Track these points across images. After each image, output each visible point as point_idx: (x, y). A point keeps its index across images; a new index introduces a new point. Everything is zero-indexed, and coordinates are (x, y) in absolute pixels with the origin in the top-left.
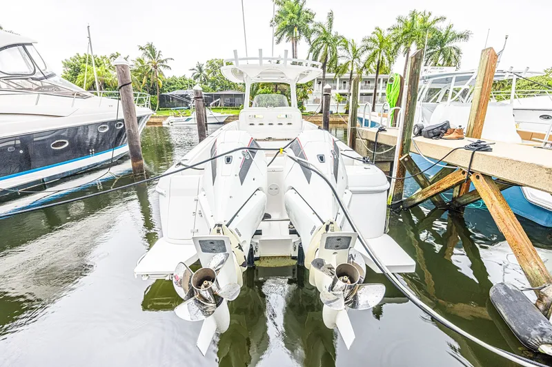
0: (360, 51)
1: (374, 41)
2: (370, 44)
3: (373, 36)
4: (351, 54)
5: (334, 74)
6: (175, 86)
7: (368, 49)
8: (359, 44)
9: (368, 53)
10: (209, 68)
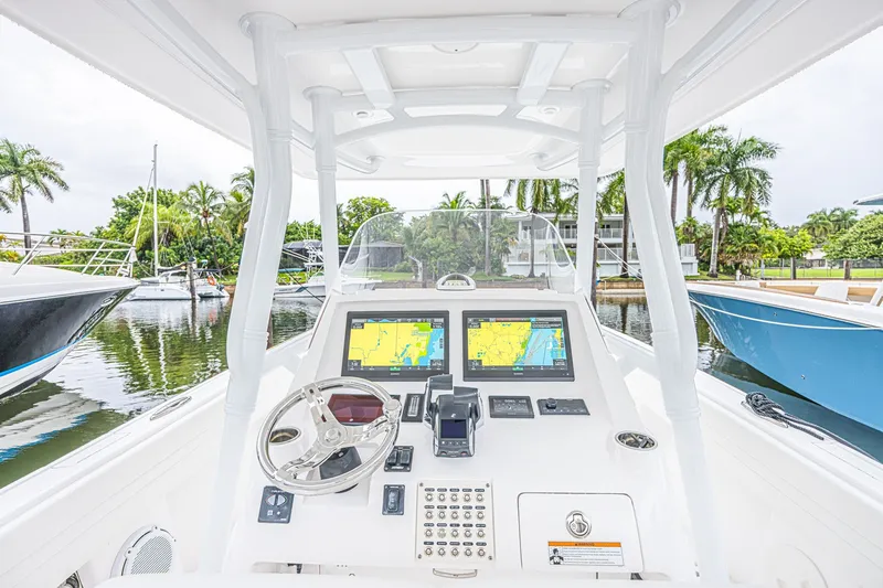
6: (296, 236)
10: (351, 211)
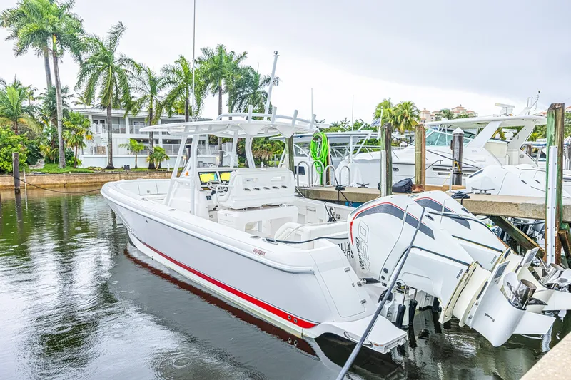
0: (160, 84)
1: (179, 74)
2: (173, 77)
3: (175, 66)
4: (149, 86)
5: (124, 112)
7: (171, 82)
8: (158, 74)
9: (169, 89)
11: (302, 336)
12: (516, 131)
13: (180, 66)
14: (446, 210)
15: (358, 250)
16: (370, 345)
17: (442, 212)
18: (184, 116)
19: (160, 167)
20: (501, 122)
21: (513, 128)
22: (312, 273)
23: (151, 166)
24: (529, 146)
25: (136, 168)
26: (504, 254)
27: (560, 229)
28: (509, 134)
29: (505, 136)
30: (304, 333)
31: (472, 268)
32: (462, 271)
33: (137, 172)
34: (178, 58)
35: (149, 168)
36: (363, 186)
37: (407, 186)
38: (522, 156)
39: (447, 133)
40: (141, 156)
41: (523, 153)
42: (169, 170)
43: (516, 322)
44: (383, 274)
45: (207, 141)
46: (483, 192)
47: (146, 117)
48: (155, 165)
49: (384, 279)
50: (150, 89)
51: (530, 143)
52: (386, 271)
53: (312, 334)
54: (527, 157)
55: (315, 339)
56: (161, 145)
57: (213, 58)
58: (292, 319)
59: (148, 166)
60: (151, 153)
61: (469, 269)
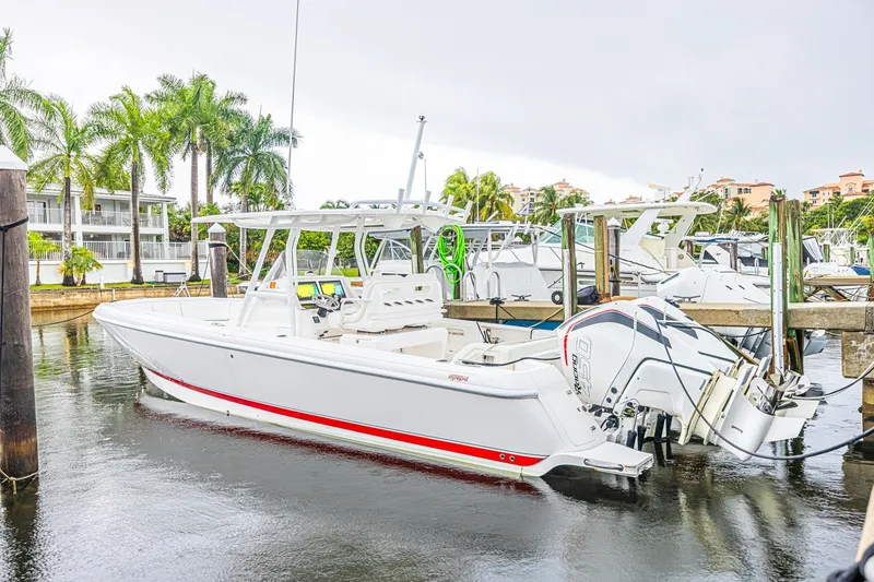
1: (119, 118)
2: (110, 123)
3: (113, 105)
4: (63, 139)
7: (103, 132)
11: (522, 476)
12: (671, 221)
13: (121, 105)
14: (668, 318)
15: (575, 370)
16: (621, 469)
17: (665, 321)
18: (130, 193)
19: (83, 283)
20: (659, 210)
21: (668, 218)
22: (535, 396)
23: (68, 282)
24: (689, 242)
25: (38, 284)
26: (737, 365)
27: (788, 337)
28: (663, 226)
29: (659, 228)
30: (524, 473)
31: (715, 377)
32: (705, 381)
33: (42, 291)
34: (118, 91)
35: (64, 285)
36: (522, 298)
37: (593, 296)
38: (681, 257)
39: (586, 225)
40: (47, 262)
41: (684, 252)
42: (102, 287)
43: (766, 429)
44: (610, 395)
45: (166, 237)
46: (687, 300)
47: (58, 193)
48: (76, 279)
49: (609, 400)
50: (66, 145)
51: (692, 238)
52: (614, 391)
53: (535, 472)
54: (688, 258)
55: (541, 477)
56: (79, 243)
57: (182, 94)
58: (507, 458)
59: (62, 282)
60: (68, 258)
61: (712, 379)
